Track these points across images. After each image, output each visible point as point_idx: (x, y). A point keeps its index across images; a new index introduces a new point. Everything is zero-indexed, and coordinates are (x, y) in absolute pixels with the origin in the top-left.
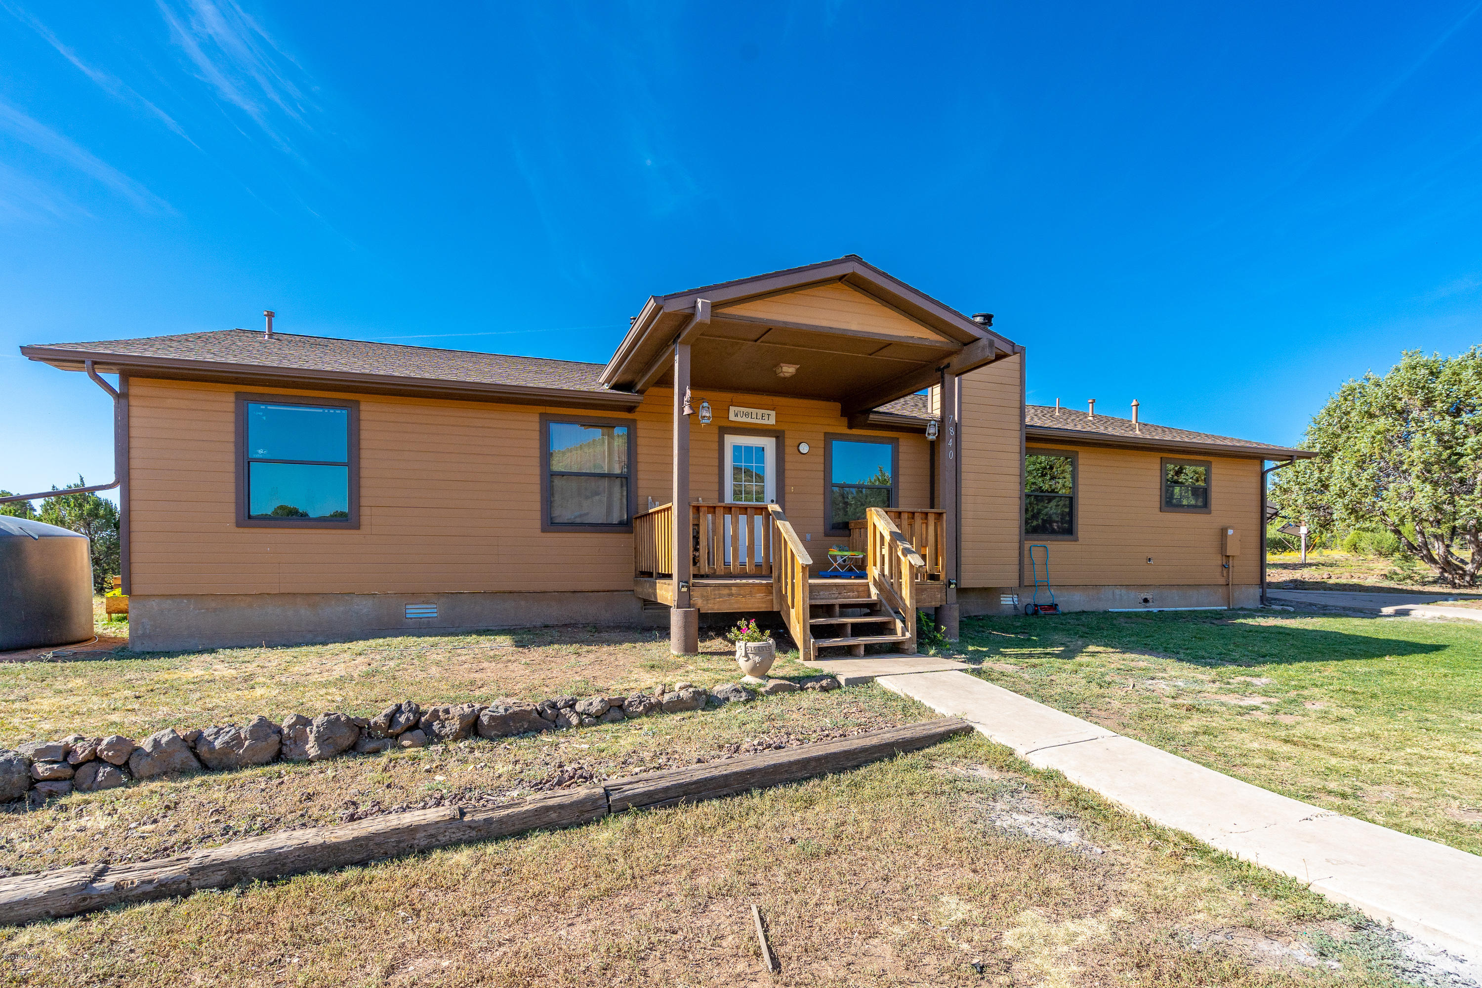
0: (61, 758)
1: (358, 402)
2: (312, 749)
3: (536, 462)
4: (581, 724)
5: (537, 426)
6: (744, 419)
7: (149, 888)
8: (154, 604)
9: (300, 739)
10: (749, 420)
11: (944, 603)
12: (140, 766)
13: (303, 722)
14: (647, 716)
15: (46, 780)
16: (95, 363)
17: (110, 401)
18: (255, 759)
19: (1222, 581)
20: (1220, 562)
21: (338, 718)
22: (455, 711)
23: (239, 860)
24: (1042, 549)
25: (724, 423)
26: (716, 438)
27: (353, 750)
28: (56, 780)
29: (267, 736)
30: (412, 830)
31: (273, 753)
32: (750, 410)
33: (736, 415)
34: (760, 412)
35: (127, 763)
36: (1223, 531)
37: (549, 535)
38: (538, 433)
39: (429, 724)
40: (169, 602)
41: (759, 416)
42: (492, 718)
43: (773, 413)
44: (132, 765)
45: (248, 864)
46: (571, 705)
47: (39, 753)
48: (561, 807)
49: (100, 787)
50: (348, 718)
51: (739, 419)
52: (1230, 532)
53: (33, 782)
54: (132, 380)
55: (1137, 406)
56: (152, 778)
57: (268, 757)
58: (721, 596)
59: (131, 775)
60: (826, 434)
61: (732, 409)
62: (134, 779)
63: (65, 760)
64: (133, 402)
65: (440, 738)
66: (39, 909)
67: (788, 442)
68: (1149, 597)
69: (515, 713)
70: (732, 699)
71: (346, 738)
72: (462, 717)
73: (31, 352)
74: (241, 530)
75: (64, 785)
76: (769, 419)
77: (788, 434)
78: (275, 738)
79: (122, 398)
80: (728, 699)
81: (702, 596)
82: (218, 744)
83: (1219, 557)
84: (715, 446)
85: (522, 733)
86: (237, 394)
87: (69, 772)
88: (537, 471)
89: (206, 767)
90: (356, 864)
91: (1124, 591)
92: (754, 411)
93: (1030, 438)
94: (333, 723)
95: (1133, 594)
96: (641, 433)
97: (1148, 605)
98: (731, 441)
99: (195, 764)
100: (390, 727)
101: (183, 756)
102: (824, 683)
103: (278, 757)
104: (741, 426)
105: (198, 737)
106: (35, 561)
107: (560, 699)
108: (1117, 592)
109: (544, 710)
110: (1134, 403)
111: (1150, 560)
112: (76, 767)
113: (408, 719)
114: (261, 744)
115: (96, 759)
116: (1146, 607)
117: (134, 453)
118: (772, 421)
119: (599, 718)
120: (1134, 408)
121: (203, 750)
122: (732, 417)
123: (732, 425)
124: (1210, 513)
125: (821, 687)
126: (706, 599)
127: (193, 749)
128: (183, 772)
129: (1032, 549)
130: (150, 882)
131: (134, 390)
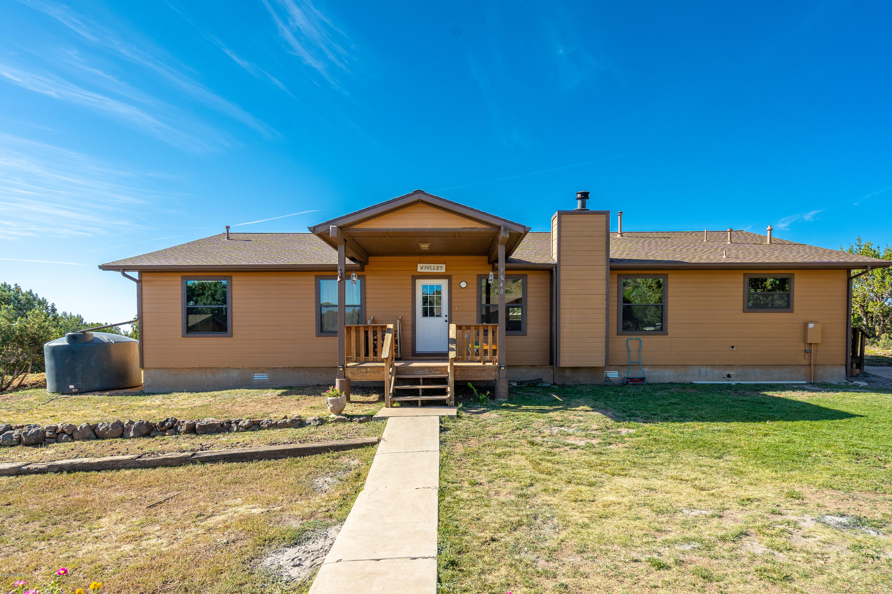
0: (53, 431)
1: (231, 277)
2: (132, 434)
3: (314, 301)
4: (238, 431)
5: (313, 282)
6: (426, 271)
7: (37, 470)
8: (152, 372)
9: (129, 430)
10: (429, 271)
11: (497, 378)
12: (76, 435)
13: (131, 423)
14: (268, 429)
15: (48, 438)
16: (124, 270)
17: (135, 284)
18: (112, 436)
19: (806, 362)
20: (803, 348)
21: (143, 422)
22: (186, 422)
23: (62, 465)
24: (638, 341)
25: (415, 274)
26: (410, 282)
27: (148, 435)
28: (52, 438)
29: (118, 428)
30: (118, 461)
31: (120, 434)
32: (429, 265)
33: (422, 268)
34: (436, 265)
35: (72, 434)
36: (806, 325)
37: (319, 338)
38: (314, 286)
39: (177, 427)
40: (157, 371)
41: (436, 268)
42: (199, 426)
43: (444, 266)
44: (74, 435)
45: (65, 466)
46: (237, 423)
47: (47, 428)
48: (172, 459)
49: (63, 441)
50: (148, 422)
51: (423, 271)
52: (811, 326)
53: (45, 437)
54: (143, 274)
55: (771, 230)
56: (78, 440)
57: (118, 435)
58: (361, 373)
59: (73, 438)
60: (478, 275)
61: (419, 266)
62: (73, 439)
63: (55, 431)
64: (144, 284)
65: (179, 433)
66: (7, 472)
67: (454, 282)
68: (731, 373)
69: (210, 424)
70: (312, 424)
71: (145, 430)
72: (188, 425)
73: (105, 268)
74: (184, 339)
75: (53, 440)
76: (442, 269)
77: (453, 277)
78: (121, 428)
79: (139, 282)
80: (310, 424)
81: (351, 373)
82: (101, 429)
83: (802, 344)
84: (410, 287)
85: (210, 433)
86: (182, 277)
87: (55, 436)
88: (314, 305)
89: (97, 437)
90: (96, 470)
91: (709, 369)
92: (432, 265)
93: (612, 269)
94: (141, 424)
95: (717, 372)
96: (368, 282)
97: (731, 379)
98: (420, 283)
99: (94, 436)
100: (162, 427)
101: (89, 433)
102: (361, 419)
103: (122, 436)
104: (424, 274)
105: (96, 426)
106: (114, 353)
107: (233, 420)
108: (703, 370)
109: (224, 424)
110: (769, 228)
111: (733, 347)
112: (58, 434)
113: (169, 424)
114: (115, 430)
115: (63, 432)
116: (729, 381)
117: (144, 306)
118: (443, 270)
119: (247, 428)
120: (769, 232)
121: (96, 431)
122: (419, 270)
123: (419, 274)
124: (792, 312)
125: (360, 420)
126: (353, 374)
127: (94, 431)
128: (88, 439)
129: (629, 341)
130: (37, 468)
131: (144, 278)
